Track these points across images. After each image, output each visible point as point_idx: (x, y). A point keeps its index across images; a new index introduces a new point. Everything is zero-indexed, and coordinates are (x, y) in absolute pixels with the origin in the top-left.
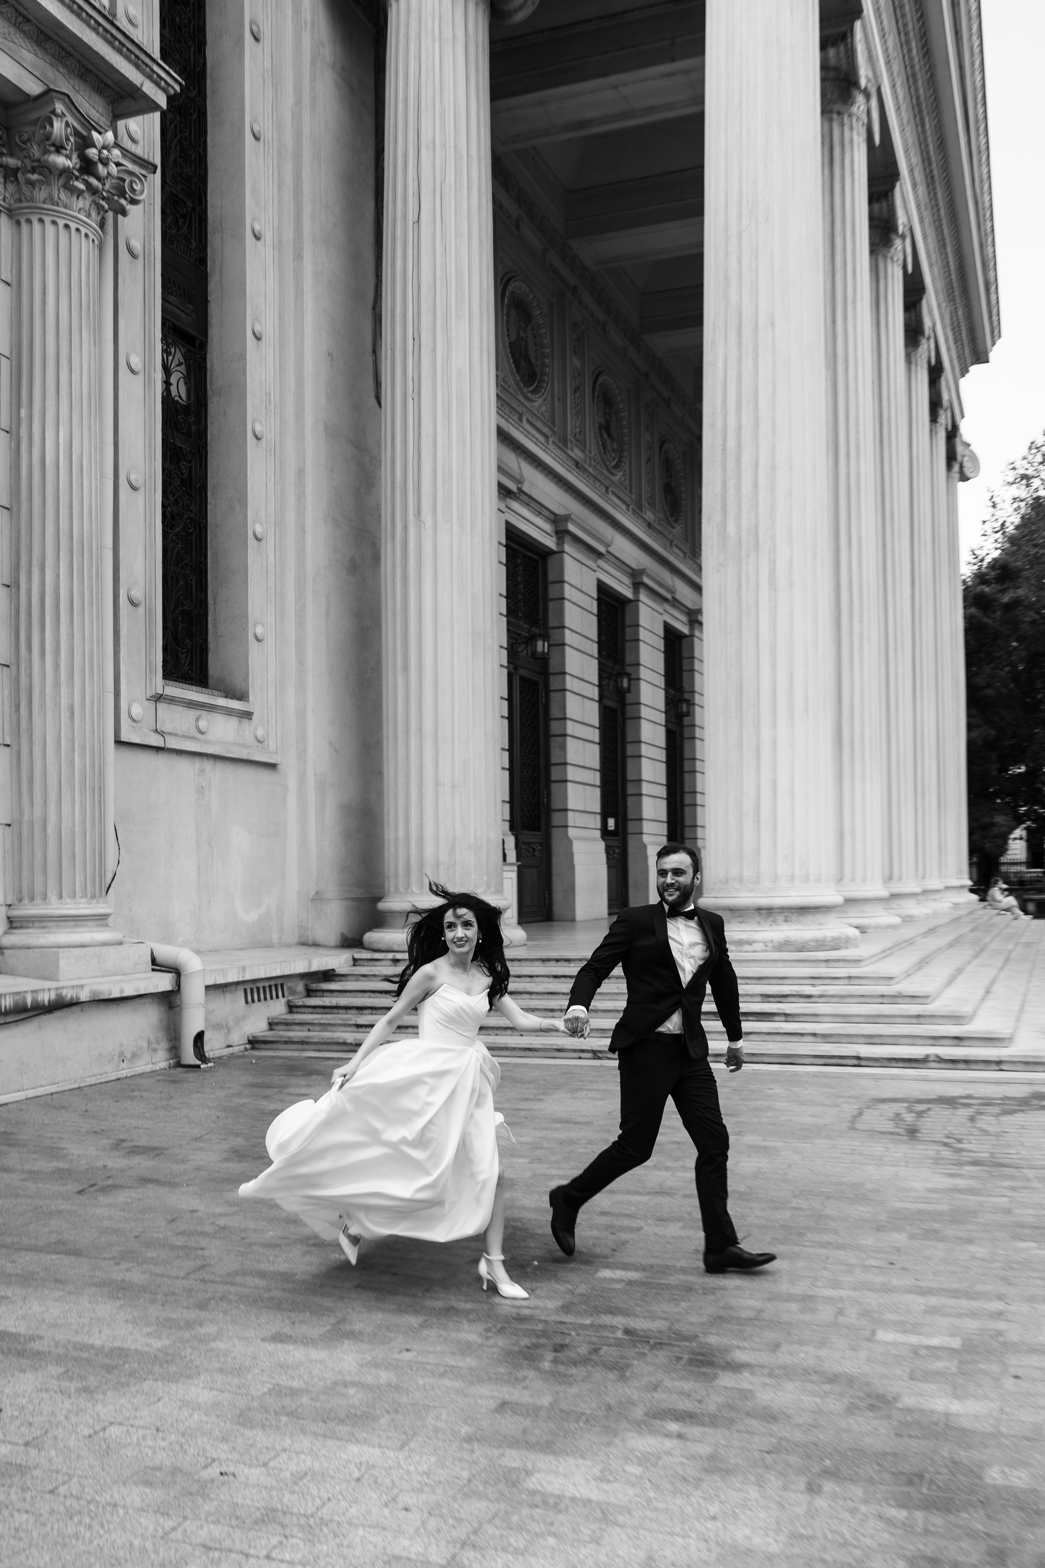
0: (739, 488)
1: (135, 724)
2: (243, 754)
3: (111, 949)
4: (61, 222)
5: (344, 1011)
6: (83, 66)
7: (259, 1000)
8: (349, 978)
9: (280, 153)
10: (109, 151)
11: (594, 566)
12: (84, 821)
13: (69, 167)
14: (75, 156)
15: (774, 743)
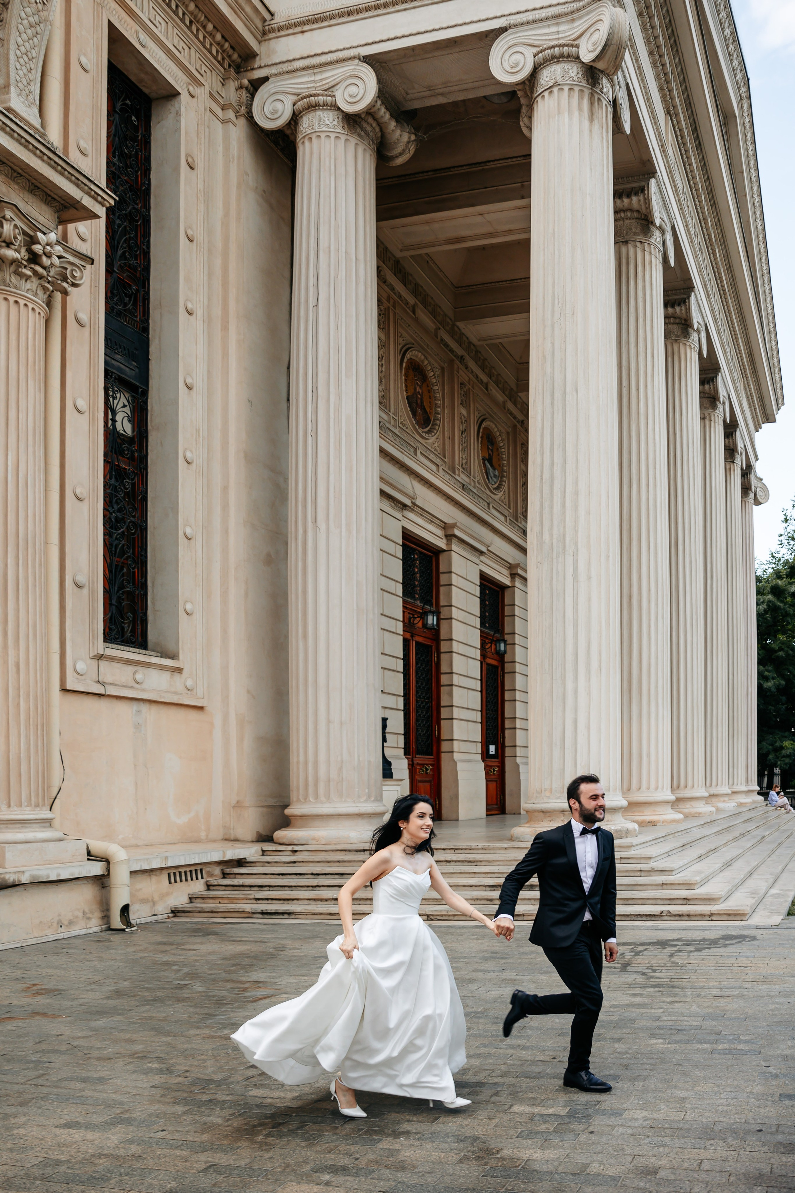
0: (552, 507)
1: (79, 677)
2: (175, 699)
3: (51, 844)
4: (12, 299)
5: (248, 888)
6: (32, 184)
7: (181, 881)
8: (257, 864)
9: (210, 251)
10: (52, 247)
11: (478, 562)
12: (28, 749)
13: (17, 259)
14: (23, 251)
15: (576, 692)
